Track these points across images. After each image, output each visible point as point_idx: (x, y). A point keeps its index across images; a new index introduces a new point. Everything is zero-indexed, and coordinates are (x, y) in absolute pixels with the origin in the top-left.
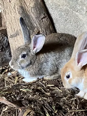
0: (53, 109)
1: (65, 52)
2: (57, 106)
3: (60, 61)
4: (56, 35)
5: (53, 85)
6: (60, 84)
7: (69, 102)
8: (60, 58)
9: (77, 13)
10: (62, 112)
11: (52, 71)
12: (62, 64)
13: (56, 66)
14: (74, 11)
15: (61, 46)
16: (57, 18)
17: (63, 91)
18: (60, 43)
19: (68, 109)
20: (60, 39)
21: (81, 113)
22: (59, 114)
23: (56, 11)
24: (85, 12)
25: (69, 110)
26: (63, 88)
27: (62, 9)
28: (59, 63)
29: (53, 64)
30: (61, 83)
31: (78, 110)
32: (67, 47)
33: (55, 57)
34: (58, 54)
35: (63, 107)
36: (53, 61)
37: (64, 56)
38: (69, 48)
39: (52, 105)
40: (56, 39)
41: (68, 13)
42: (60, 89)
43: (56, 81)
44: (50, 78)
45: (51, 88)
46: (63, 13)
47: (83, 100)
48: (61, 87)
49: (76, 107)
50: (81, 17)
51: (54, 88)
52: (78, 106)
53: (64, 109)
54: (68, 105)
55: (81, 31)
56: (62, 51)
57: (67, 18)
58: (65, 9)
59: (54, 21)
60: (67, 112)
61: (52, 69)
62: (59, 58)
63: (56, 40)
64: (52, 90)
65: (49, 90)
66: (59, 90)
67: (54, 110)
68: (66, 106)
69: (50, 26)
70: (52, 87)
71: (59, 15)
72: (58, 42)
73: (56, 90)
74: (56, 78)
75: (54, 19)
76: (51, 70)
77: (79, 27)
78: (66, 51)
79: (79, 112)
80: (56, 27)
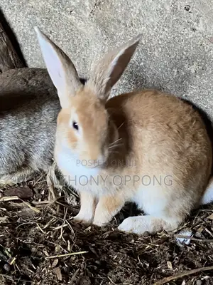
0: (6, 255)
1: (42, 115)
2: (17, 248)
3: (31, 137)
4: (19, 74)
5: (17, 198)
6: (34, 193)
7: (50, 234)
8: (31, 131)
9: (70, 17)
10: (28, 261)
11: (12, 162)
12: (37, 144)
13: (23, 150)
14: (63, 11)
15: (33, 99)
16: (25, 31)
17: (41, 210)
18: (30, 92)
19: (46, 252)
20: (30, 82)
21: (77, 260)
22: (21, 267)
23: (21, 14)
24: (88, 13)
25: (47, 254)
26: (42, 202)
27: (35, 9)
28: (31, 143)
29: (13, 146)
30: (37, 192)
31: (69, 252)
32: (46, 102)
33: (17, 128)
34: (25, 119)
35: (34, 249)
36: (13, 138)
37: (40, 124)
38: (53, 104)
39: (5, 246)
40: (18, 83)
41: (51, 18)
42: (33, 205)
43: (26, 186)
44: (10, 180)
45: (13, 204)
46: (38, 19)
47: (90, 228)
48: (37, 201)
49: (65, 247)
50: (80, 25)
51: (18, 204)
52: (69, 243)
53: (36, 254)
54: (45, 243)
55: (84, 59)
56: (35, 111)
57: (49, 29)
58: (42, 8)
59: (20, 40)
60: (44, 259)
61: (13, 159)
62: (29, 129)
63: (19, 85)
64: (15, 209)
65: (5, 209)
66: (31, 207)
67: (8, 257)
68: (42, 246)
69: (8, 53)
70: (14, 201)
71: (29, 22)
72: (25, 89)
73: (24, 210)
74: (26, 180)
75: (17, 34)
76: (10, 161)
77: (78, 51)
78: (45, 111)
79: (73, 258)
80: (24, 53)
